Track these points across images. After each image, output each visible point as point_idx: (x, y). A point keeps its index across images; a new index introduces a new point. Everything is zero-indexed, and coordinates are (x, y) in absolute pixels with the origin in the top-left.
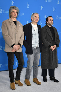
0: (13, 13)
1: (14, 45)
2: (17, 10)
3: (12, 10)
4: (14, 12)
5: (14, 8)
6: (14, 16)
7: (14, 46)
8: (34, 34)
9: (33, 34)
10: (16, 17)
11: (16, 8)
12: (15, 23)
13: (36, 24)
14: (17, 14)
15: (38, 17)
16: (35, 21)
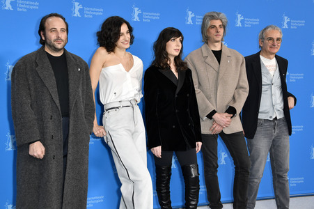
0: (213, 31)
1: (214, 112)
2: (223, 20)
3: (210, 23)
5: (213, 18)
6: (215, 37)
7: (216, 116)
9: (263, 83)
11: (218, 14)
12: (218, 55)
13: (273, 56)
14: (221, 31)
15: (278, 39)
16: (268, 49)
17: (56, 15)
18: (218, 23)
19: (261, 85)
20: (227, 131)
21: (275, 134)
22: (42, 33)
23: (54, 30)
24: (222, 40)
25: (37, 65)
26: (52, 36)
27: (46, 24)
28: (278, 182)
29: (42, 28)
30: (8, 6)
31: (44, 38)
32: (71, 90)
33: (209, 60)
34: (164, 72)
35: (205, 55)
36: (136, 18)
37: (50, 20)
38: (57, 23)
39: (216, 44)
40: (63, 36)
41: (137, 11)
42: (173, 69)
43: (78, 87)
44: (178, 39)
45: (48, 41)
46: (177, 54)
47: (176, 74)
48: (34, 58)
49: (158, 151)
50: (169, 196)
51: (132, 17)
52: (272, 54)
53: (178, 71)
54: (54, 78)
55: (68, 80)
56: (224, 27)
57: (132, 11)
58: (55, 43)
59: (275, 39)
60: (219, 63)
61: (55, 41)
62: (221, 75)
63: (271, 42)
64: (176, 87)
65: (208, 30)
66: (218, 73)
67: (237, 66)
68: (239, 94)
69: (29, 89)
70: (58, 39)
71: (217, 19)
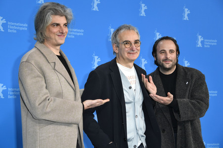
4: (58, 25)
9: (126, 101)
15: (136, 42)
16: (126, 55)
19: (124, 103)
23: (164, 52)
26: (162, 57)
27: (158, 47)
37: (161, 43)
52: (131, 61)
58: (164, 63)
59: (133, 42)
61: (163, 61)
63: (128, 46)
71: (62, 16)
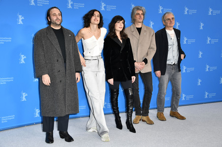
0: (138, 17)
2: (144, 11)
3: (136, 12)
5: (138, 9)
6: (139, 20)
8: (172, 44)
10: (141, 21)
11: (142, 7)
12: (139, 30)
13: (172, 28)
14: (142, 16)
15: (173, 18)
17: (55, 7)
18: (140, 12)
19: (168, 45)
20: (143, 72)
21: (173, 73)
22: (48, 18)
23: (55, 15)
24: (142, 22)
25: (47, 34)
26: (54, 18)
27: (50, 12)
28: (176, 98)
29: (48, 15)
30: (33, 3)
31: (50, 20)
32: (66, 46)
33: (134, 33)
34: (115, 40)
35: (132, 30)
36: (103, 9)
38: (55, 11)
39: (139, 24)
40: (60, 17)
41: (103, 5)
42: (119, 38)
43: (70, 44)
44: (121, 22)
45: (52, 21)
46: (121, 30)
47: (121, 41)
48: (45, 31)
49: (111, 81)
50: (117, 105)
51: (101, 8)
52: (171, 27)
53: (122, 39)
54: (57, 39)
55: (64, 40)
56: (143, 14)
57: (101, 5)
58: (56, 21)
59: (171, 19)
60: (140, 34)
62: (140, 41)
63: (169, 21)
64: (121, 47)
65: (135, 16)
66: (139, 40)
67: (150, 36)
68: (150, 52)
69: (43, 47)
70: (57, 19)
71: (140, 10)
